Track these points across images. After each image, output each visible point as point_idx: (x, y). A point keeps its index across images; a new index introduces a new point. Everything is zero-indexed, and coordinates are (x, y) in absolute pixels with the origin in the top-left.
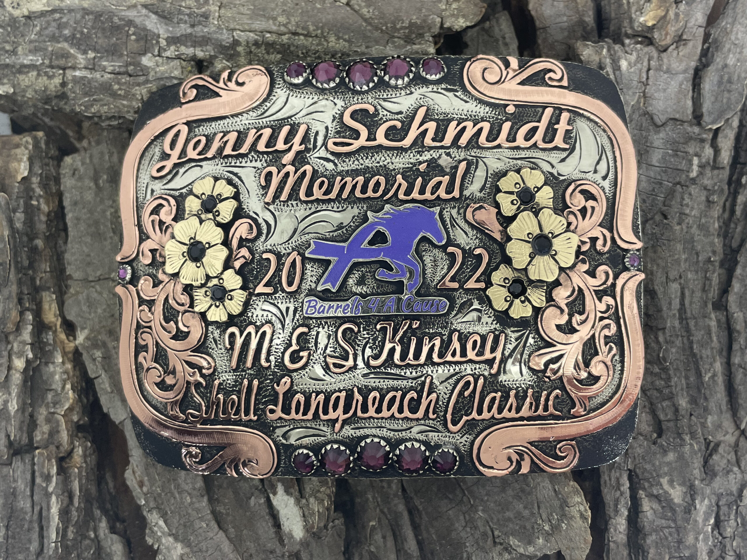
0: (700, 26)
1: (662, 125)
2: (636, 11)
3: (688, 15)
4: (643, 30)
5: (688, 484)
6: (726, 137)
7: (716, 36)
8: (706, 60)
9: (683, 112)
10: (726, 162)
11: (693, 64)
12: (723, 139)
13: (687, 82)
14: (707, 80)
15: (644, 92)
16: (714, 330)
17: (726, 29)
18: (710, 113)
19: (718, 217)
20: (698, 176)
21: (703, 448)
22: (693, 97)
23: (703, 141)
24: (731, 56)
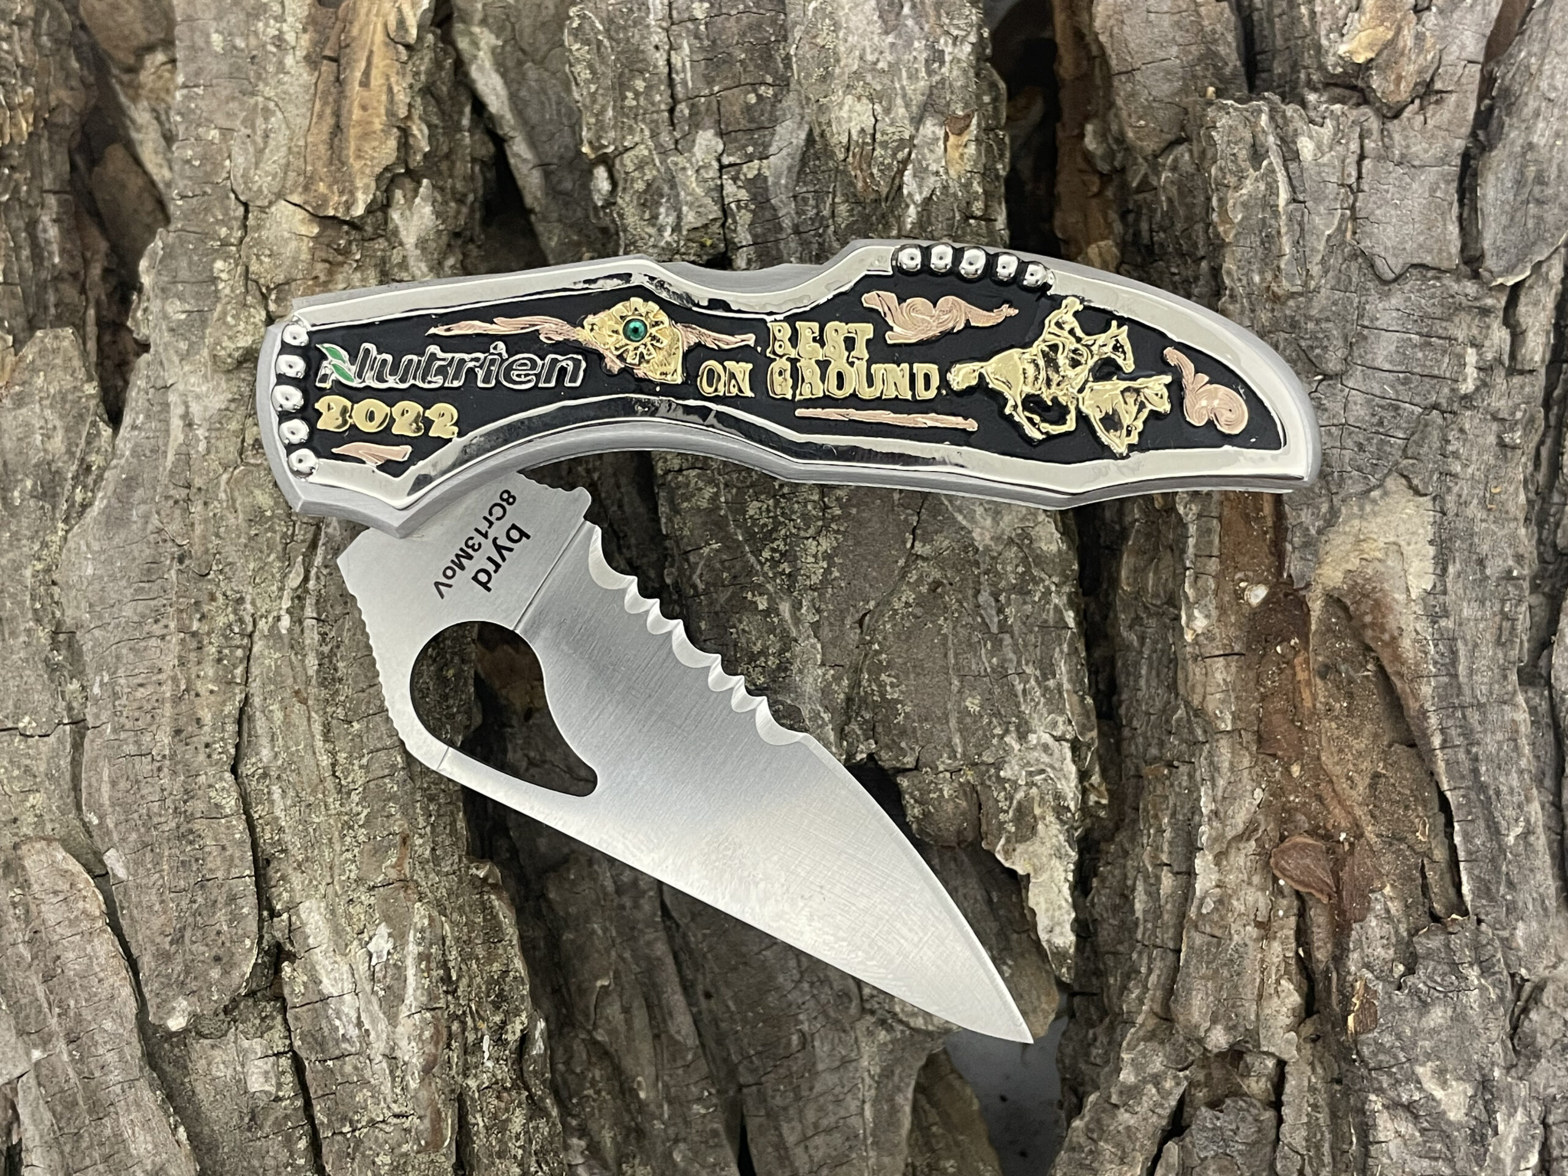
0: (1470, 62)
1: (1395, 280)
2: (1331, 31)
3: (1442, 36)
4: (1345, 73)
5: (1477, 1076)
6: (1536, 304)
7: (1507, 82)
8: (1487, 135)
9: (1440, 251)
10: (1537, 358)
11: (1459, 144)
12: (1530, 308)
13: (1448, 182)
14: (1491, 178)
15: (1352, 208)
16: (1523, 729)
17: (1528, 67)
18: (1500, 252)
19: (1526, 481)
20: (1477, 389)
21: (1509, 995)
22: (1460, 218)
23: (1485, 312)
24: (1541, 125)
